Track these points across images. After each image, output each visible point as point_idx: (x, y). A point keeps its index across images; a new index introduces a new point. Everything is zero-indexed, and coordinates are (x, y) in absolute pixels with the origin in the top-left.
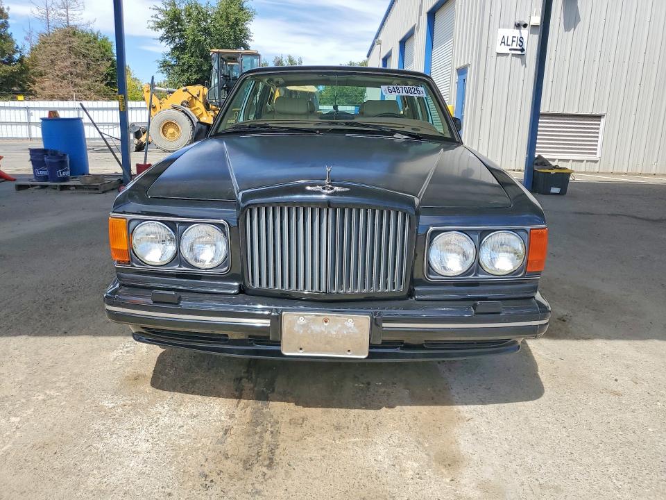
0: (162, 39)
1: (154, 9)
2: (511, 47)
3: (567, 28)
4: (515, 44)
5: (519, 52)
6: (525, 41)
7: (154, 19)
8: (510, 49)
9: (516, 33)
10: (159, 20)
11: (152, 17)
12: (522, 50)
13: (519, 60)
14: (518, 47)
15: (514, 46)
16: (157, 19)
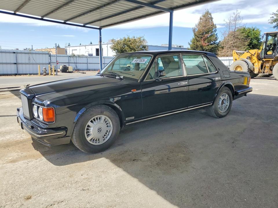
0: (275, 27)
1: (272, 14)
7: (271, 19)
10: (274, 19)
11: (271, 18)
16: (273, 19)
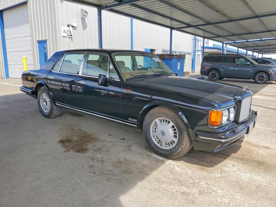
2: (67, 34)
3: (84, 29)
4: (68, 33)
5: (70, 36)
6: (72, 32)
8: (67, 35)
9: (68, 28)
12: (71, 36)
13: (70, 39)
14: (70, 34)
15: (68, 34)
